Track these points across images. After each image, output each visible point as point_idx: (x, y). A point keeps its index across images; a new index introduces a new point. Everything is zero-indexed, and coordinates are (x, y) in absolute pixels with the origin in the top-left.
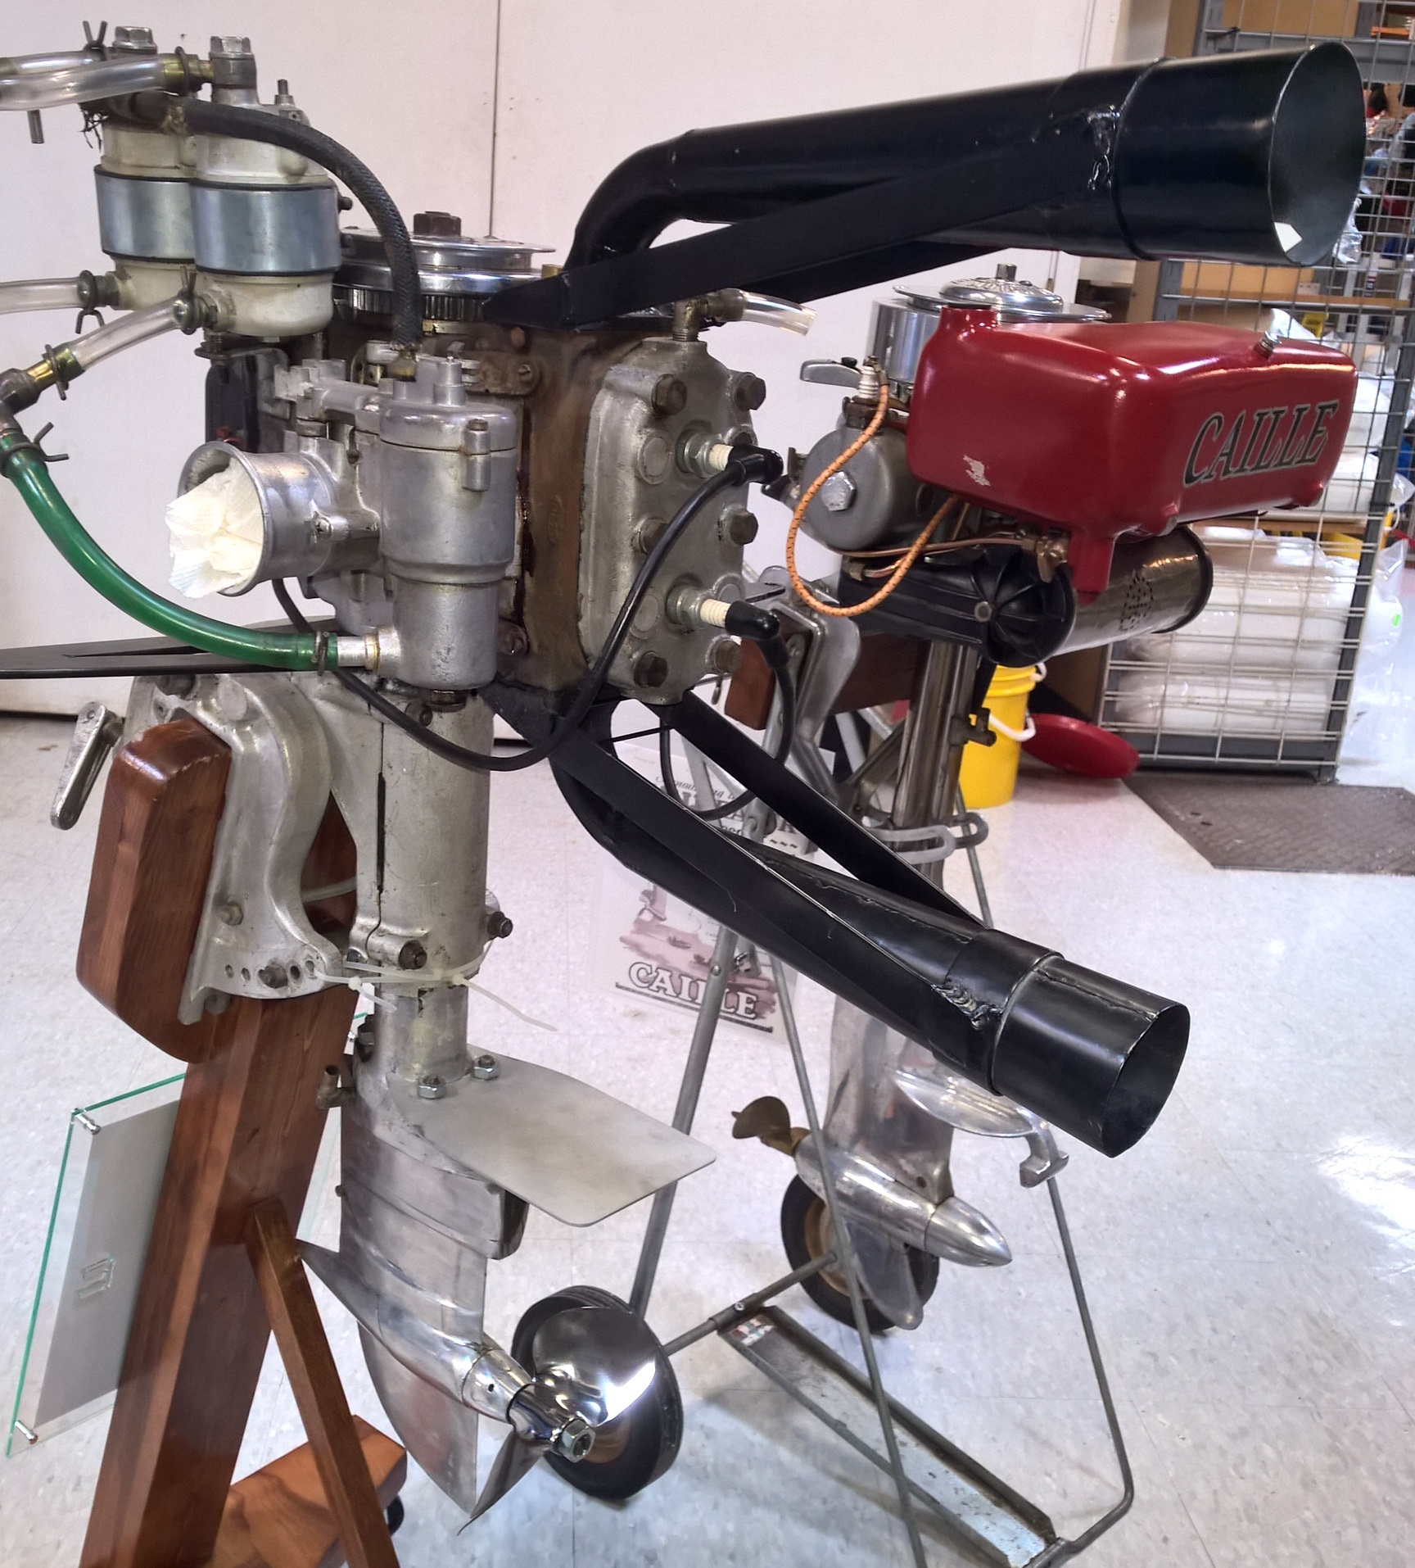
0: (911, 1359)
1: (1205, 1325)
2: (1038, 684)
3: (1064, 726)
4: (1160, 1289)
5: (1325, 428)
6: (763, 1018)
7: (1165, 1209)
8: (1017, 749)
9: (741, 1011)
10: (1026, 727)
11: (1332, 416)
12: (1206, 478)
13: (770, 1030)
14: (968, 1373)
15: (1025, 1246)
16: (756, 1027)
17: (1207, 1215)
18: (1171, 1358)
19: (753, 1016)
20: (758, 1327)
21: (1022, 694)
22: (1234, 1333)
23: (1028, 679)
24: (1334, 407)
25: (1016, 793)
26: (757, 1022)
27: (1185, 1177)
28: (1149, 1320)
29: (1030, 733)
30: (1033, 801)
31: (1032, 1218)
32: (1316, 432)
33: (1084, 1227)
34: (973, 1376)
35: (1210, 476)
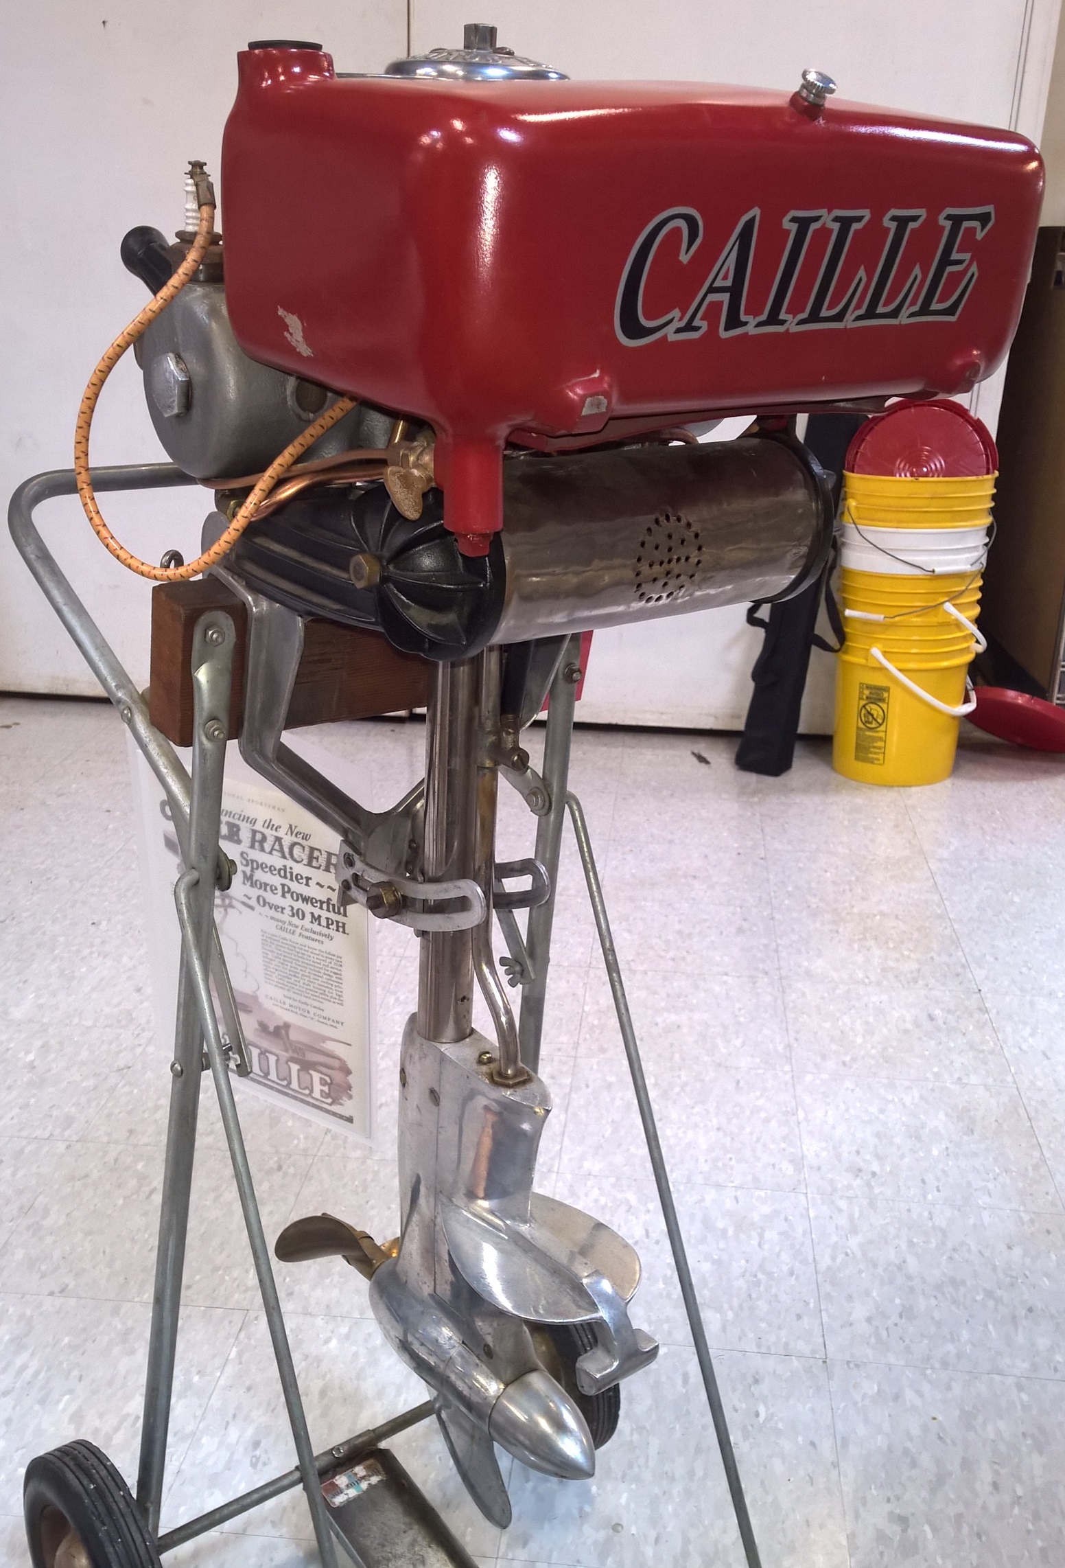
0: (587, 1508)
1: (985, 1474)
2: (978, 655)
3: (1009, 700)
4: (940, 1418)
5: (967, 256)
6: (341, 1104)
7: (979, 1298)
8: (956, 722)
9: (317, 1094)
10: (967, 700)
11: (979, 236)
12: (679, 331)
13: (350, 1120)
14: (652, 1535)
15: (787, 1344)
16: (335, 1114)
17: (1030, 1310)
18: (927, 1528)
19: (329, 1101)
20: (363, 1478)
21: (959, 667)
22: (1020, 1492)
23: (967, 650)
24: (984, 219)
25: (956, 769)
26: (334, 1108)
27: (1017, 1252)
28: (914, 1464)
29: (970, 707)
30: (974, 779)
31: (807, 1303)
32: (946, 261)
33: (869, 1320)
34: (657, 1541)
35: (689, 327)
